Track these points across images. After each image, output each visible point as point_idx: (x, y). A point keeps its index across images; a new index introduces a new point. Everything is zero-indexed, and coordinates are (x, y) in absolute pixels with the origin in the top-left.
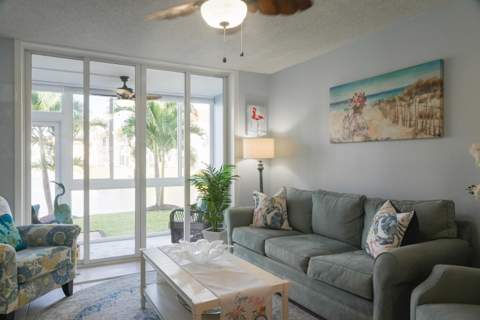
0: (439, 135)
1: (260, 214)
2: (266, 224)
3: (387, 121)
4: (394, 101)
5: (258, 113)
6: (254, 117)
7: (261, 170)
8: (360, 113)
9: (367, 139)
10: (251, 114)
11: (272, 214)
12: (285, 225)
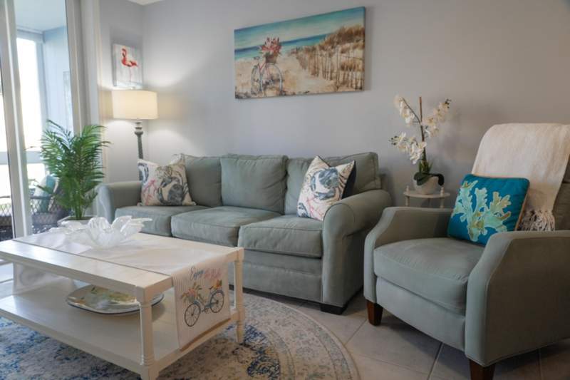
0: (361, 88)
1: (152, 188)
2: (162, 200)
3: (306, 73)
4: (314, 49)
5: (130, 58)
6: (124, 61)
7: (139, 135)
8: (275, 63)
9: (282, 93)
10: (119, 57)
11: (169, 186)
12: (187, 200)
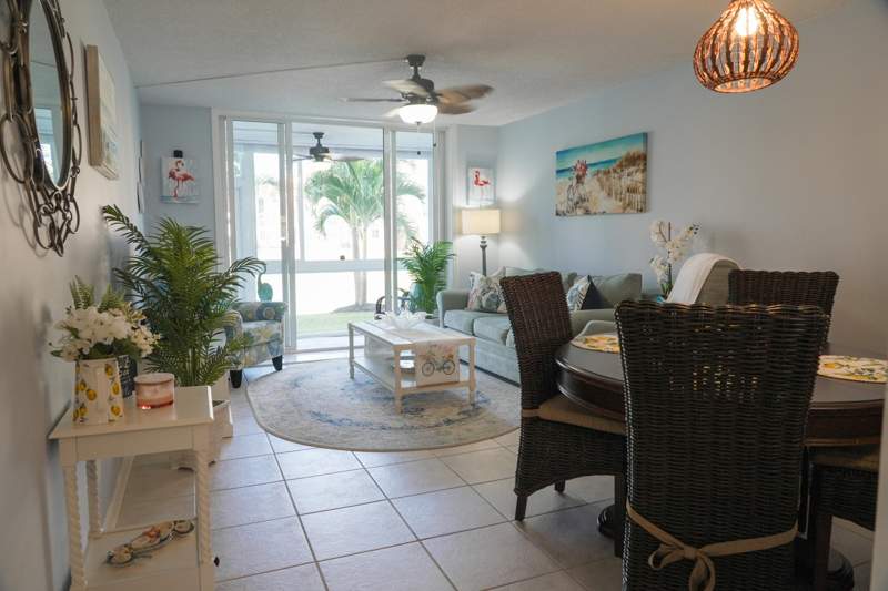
0: (641, 210)
1: (474, 296)
2: (481, 307)
3: (603, 194)
4: (609, 172)
5: (482, 178)
6: (477, 182)
7: (484, 248)
8: (582, 183)
9: (587, 212)
10: (473, 179)
11: (487, 296)
12: (502, 307)
